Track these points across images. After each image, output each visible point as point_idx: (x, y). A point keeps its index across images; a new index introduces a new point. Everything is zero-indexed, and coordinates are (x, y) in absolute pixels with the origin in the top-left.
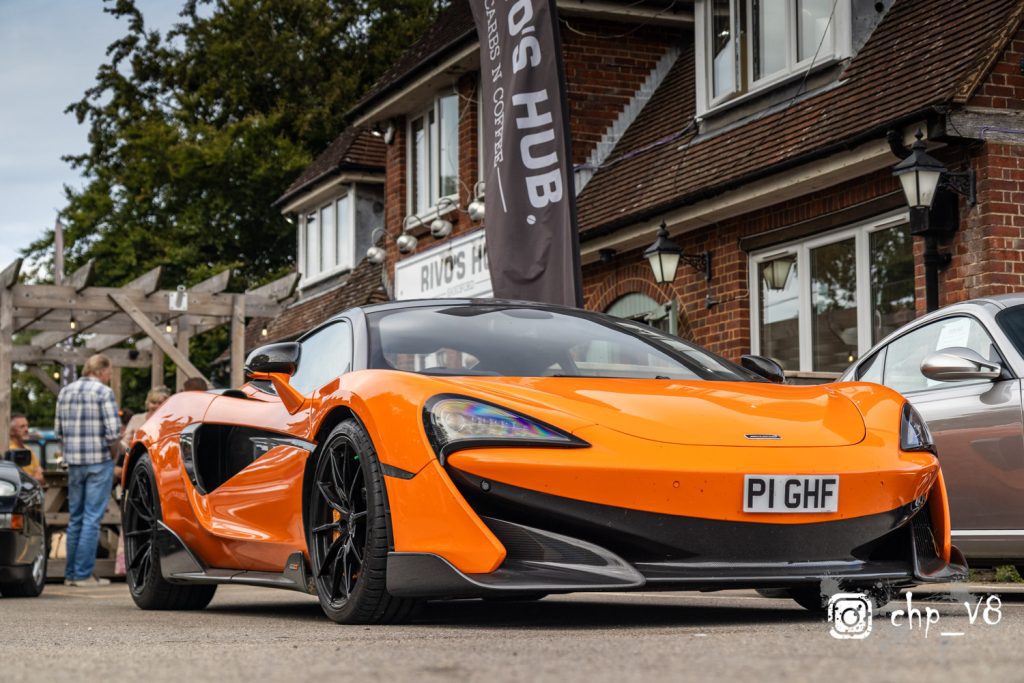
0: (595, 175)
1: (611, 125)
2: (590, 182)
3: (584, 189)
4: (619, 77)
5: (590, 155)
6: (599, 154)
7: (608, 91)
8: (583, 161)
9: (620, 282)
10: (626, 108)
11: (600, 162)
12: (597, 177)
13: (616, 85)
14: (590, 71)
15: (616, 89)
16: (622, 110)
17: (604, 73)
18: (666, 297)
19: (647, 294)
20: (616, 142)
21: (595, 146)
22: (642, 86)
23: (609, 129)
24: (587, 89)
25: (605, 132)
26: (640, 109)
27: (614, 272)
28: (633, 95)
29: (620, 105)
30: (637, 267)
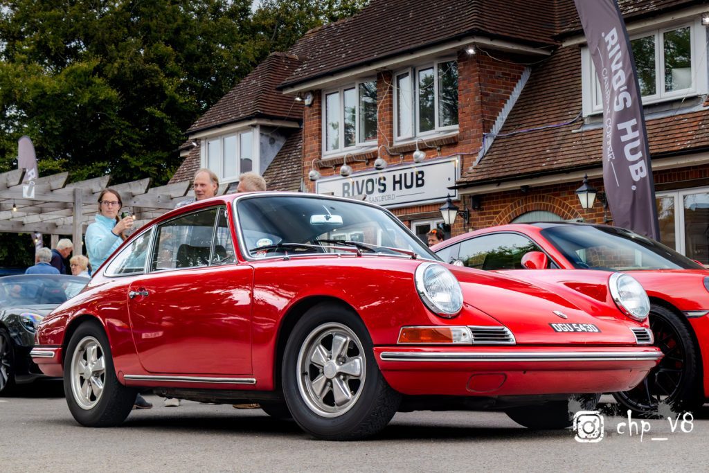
0: (495, 140)
1: (501, 111)
2: (493, 144)
3: (490, 148)
4: (504, 83)
5: (492, 128)
6: (497, 128)
7: (498, 91)
8: (489, 131)
9: (528, 204)
10: (508, 101)
11: (497, 132)
12: (496, 141)
13: (502, 88)
14: (490, 80)
15: (503, 91)
16: (506, 103)
17: (497, 80)
18: (569, 215)
19: (553, 212)
20: (504, 121)
21: (494, 123)
22: (515, 89)
23: (500, 113)
24: (489, 90)
25: (498, 115)
26: (515, 102)
27: (523, 198)
28: (511, 94)
29: (504, 100)
30: (543, 196)
